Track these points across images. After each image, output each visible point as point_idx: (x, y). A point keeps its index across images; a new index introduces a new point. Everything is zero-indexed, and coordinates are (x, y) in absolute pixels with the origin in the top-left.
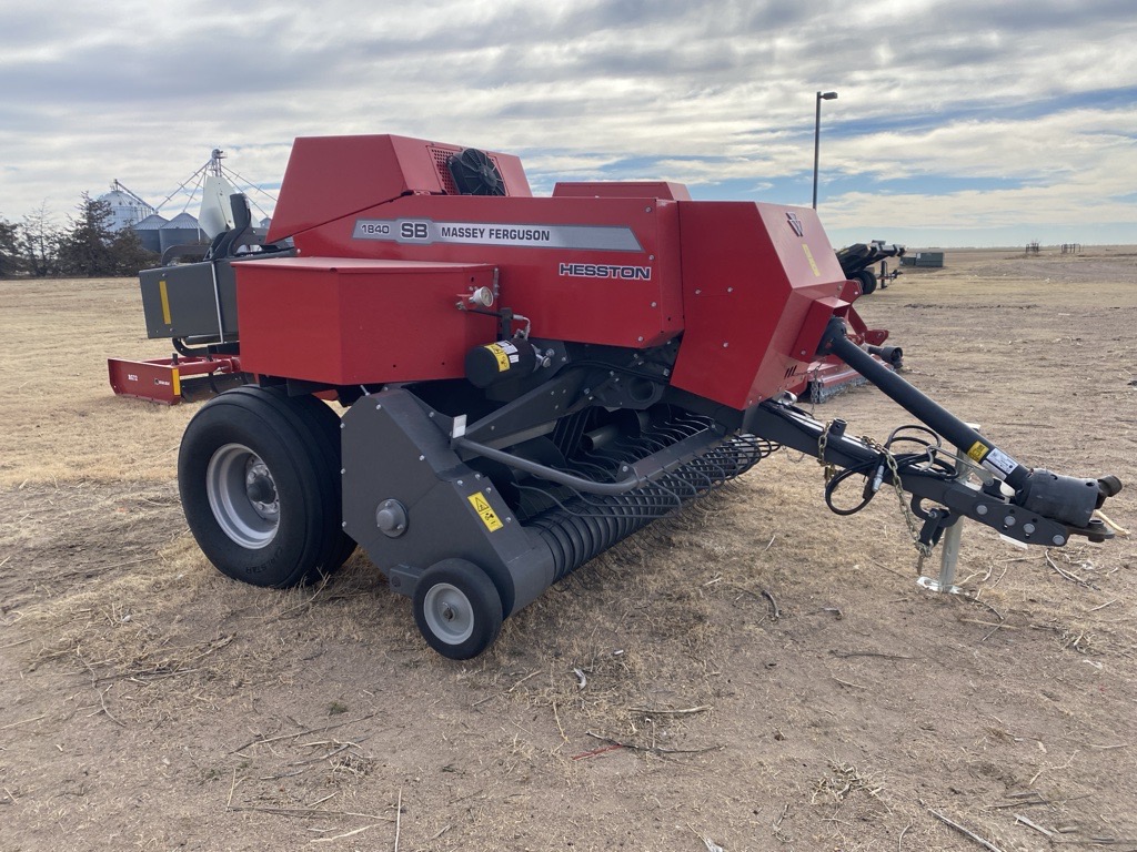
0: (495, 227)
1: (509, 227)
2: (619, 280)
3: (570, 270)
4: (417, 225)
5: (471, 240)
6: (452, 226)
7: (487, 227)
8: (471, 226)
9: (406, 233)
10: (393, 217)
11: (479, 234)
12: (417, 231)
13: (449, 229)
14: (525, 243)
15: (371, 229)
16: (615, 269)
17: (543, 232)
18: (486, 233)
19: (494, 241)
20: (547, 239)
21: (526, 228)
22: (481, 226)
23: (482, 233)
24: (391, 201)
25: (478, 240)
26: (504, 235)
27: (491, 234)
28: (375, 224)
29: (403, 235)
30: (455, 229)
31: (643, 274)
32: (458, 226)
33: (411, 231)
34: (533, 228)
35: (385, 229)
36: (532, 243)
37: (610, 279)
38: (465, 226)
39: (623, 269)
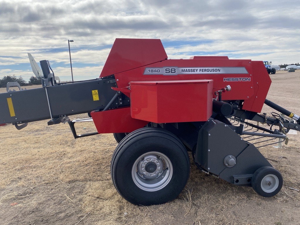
0: (202, 68)
1: (207, 68)
2: (242, 82)
3: (227, 80)
4: (171, 69)
5: (193, 73)
6: (185, 69)
7: (199, 69)
8: (193, 68)
9: (167, 72)
10: (162, 67)
11: (196, 71)
12: (171, 71)
13: (184, 70)
14: (212, 73)
15: (152, 71)
16: (240, 79)
17: (218, 69)
18: (198, 70)
19: (201, 73)
20: (220, 71)
21: (212, 68)
22: (197, 68)
23: (197, 70)
24: (161, 61)
25: (196, 73)
26: (205, 71)
27: (200, 71)
28: (154, 69)
29: (166, 72)
30: (186, 70)
31: (249, 79)
32: (188, 69)
33: (169, 71)
34: (215, 68)
35: (158, 71)
36: (215, 73)
37: (239, 82)
38: (190, 68)
39: (243, 79)
